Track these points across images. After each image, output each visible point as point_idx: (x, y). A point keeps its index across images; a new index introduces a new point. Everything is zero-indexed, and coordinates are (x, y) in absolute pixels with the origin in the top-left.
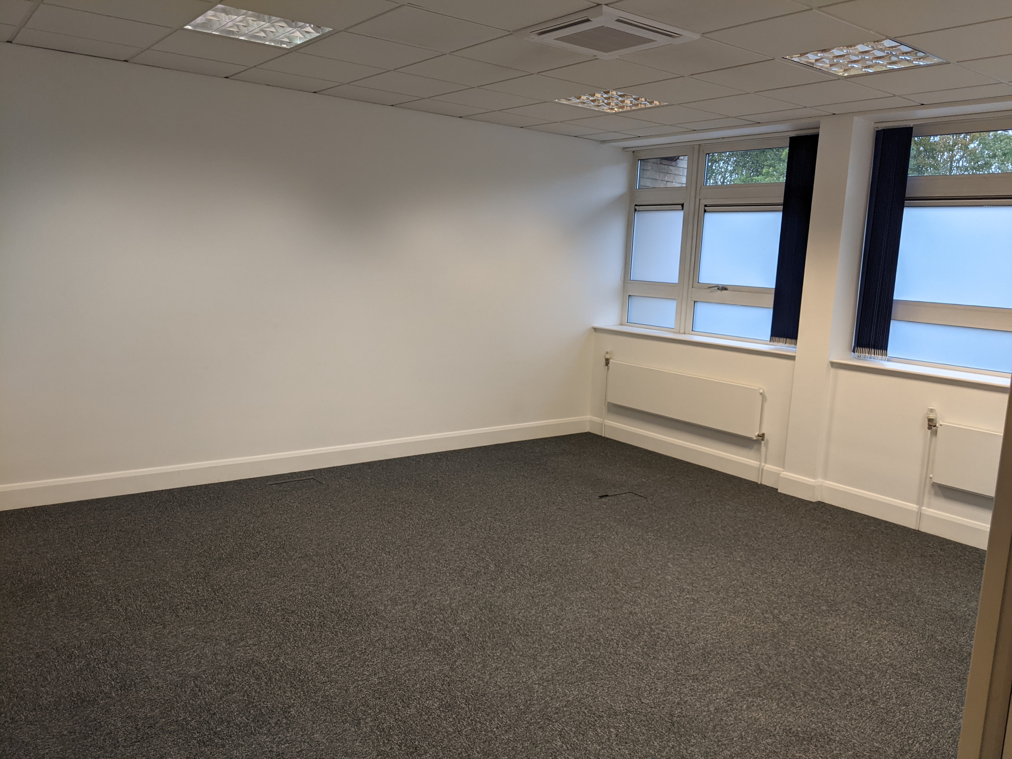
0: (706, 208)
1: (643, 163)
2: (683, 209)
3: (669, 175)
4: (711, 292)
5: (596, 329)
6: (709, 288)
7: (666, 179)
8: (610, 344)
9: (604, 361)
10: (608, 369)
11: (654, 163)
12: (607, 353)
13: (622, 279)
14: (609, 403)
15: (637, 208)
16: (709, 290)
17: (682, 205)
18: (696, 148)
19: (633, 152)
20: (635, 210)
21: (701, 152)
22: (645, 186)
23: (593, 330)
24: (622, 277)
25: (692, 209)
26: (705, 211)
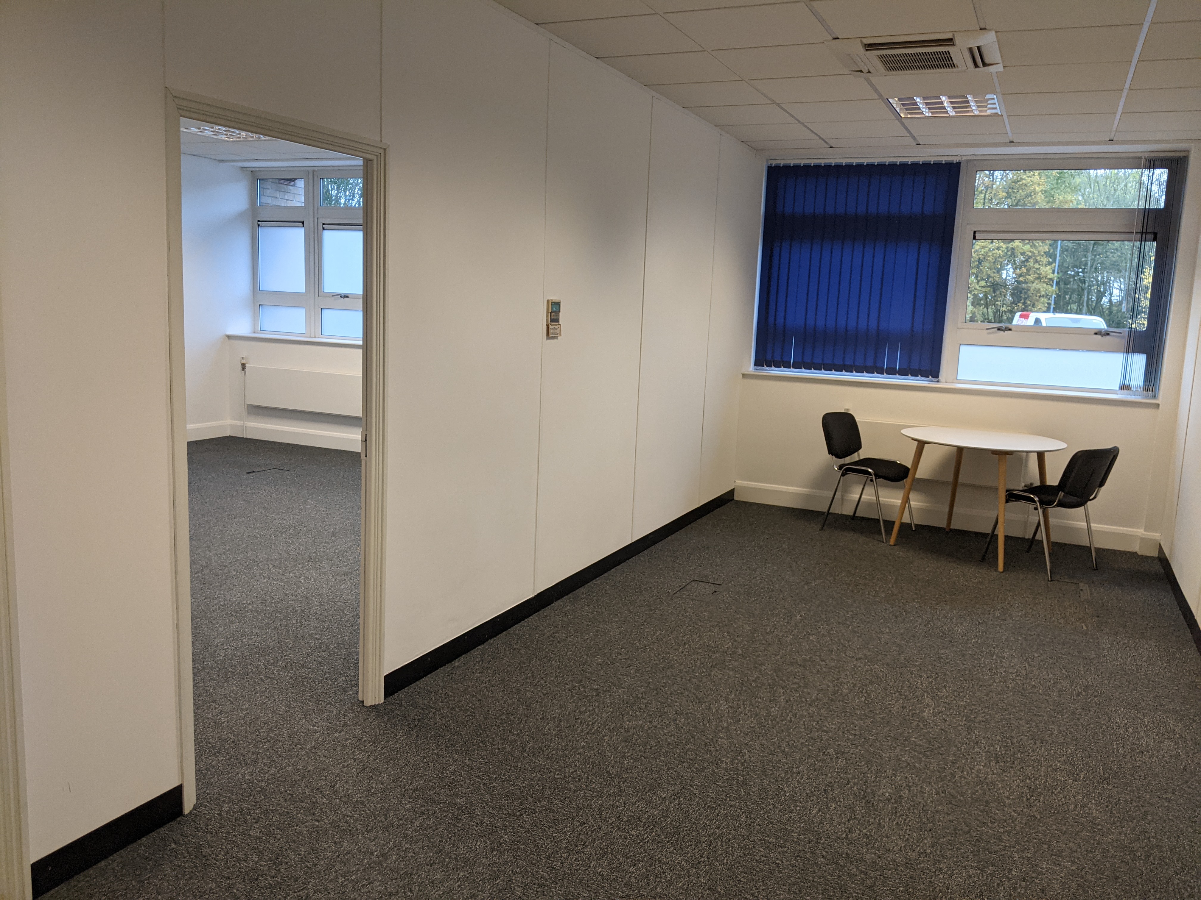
0: (324, 226)
1: (262, 182)
2: (303, 226)
3: (288, 194)
4: (335, 299)
5: (229, 337)
6: (333, 296)
7: (286, 197)
8: (244, 350)
9: (240, 366)
10: (245, 373)
11: (272, 182)
12: (243, 358)
13: (252, 289)
14: (248, 405)
15: (260, 223)
16: (333, 298)
17: (303, 223)
18: (311, 173)
19: (252, 171)
20: (259, 225)
21: (315, 177)
22: (266, 203)
23: (227, 338)
24: (252, 286)
25: (312, 226)
26: (323, 229)
